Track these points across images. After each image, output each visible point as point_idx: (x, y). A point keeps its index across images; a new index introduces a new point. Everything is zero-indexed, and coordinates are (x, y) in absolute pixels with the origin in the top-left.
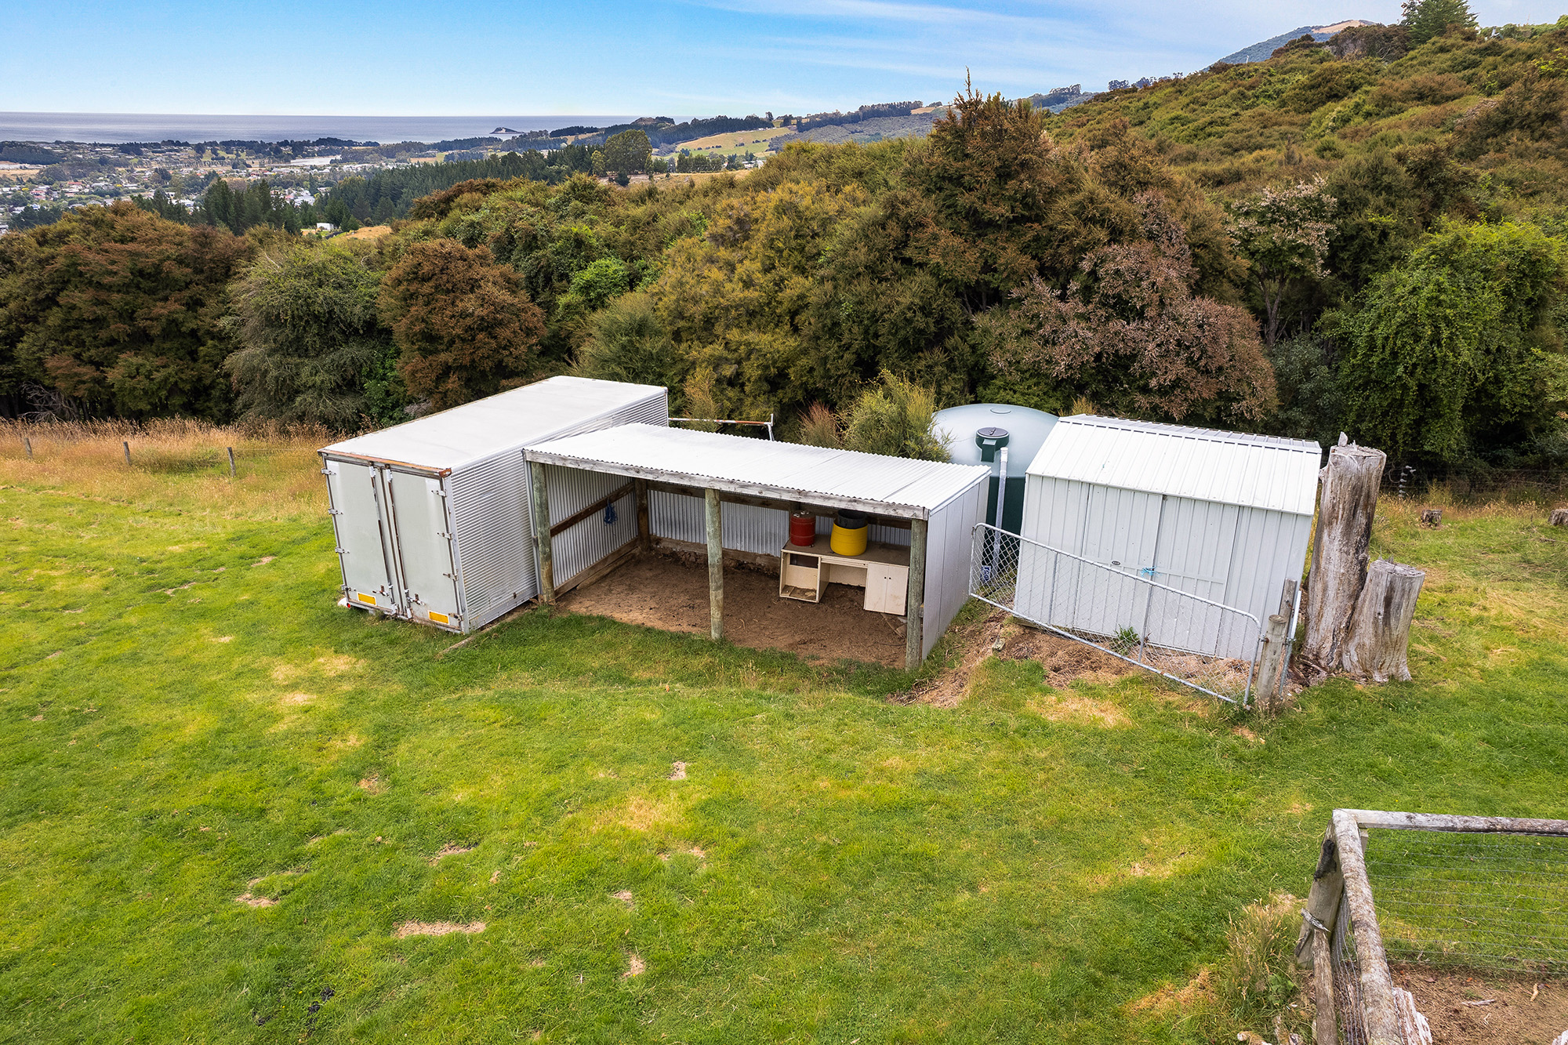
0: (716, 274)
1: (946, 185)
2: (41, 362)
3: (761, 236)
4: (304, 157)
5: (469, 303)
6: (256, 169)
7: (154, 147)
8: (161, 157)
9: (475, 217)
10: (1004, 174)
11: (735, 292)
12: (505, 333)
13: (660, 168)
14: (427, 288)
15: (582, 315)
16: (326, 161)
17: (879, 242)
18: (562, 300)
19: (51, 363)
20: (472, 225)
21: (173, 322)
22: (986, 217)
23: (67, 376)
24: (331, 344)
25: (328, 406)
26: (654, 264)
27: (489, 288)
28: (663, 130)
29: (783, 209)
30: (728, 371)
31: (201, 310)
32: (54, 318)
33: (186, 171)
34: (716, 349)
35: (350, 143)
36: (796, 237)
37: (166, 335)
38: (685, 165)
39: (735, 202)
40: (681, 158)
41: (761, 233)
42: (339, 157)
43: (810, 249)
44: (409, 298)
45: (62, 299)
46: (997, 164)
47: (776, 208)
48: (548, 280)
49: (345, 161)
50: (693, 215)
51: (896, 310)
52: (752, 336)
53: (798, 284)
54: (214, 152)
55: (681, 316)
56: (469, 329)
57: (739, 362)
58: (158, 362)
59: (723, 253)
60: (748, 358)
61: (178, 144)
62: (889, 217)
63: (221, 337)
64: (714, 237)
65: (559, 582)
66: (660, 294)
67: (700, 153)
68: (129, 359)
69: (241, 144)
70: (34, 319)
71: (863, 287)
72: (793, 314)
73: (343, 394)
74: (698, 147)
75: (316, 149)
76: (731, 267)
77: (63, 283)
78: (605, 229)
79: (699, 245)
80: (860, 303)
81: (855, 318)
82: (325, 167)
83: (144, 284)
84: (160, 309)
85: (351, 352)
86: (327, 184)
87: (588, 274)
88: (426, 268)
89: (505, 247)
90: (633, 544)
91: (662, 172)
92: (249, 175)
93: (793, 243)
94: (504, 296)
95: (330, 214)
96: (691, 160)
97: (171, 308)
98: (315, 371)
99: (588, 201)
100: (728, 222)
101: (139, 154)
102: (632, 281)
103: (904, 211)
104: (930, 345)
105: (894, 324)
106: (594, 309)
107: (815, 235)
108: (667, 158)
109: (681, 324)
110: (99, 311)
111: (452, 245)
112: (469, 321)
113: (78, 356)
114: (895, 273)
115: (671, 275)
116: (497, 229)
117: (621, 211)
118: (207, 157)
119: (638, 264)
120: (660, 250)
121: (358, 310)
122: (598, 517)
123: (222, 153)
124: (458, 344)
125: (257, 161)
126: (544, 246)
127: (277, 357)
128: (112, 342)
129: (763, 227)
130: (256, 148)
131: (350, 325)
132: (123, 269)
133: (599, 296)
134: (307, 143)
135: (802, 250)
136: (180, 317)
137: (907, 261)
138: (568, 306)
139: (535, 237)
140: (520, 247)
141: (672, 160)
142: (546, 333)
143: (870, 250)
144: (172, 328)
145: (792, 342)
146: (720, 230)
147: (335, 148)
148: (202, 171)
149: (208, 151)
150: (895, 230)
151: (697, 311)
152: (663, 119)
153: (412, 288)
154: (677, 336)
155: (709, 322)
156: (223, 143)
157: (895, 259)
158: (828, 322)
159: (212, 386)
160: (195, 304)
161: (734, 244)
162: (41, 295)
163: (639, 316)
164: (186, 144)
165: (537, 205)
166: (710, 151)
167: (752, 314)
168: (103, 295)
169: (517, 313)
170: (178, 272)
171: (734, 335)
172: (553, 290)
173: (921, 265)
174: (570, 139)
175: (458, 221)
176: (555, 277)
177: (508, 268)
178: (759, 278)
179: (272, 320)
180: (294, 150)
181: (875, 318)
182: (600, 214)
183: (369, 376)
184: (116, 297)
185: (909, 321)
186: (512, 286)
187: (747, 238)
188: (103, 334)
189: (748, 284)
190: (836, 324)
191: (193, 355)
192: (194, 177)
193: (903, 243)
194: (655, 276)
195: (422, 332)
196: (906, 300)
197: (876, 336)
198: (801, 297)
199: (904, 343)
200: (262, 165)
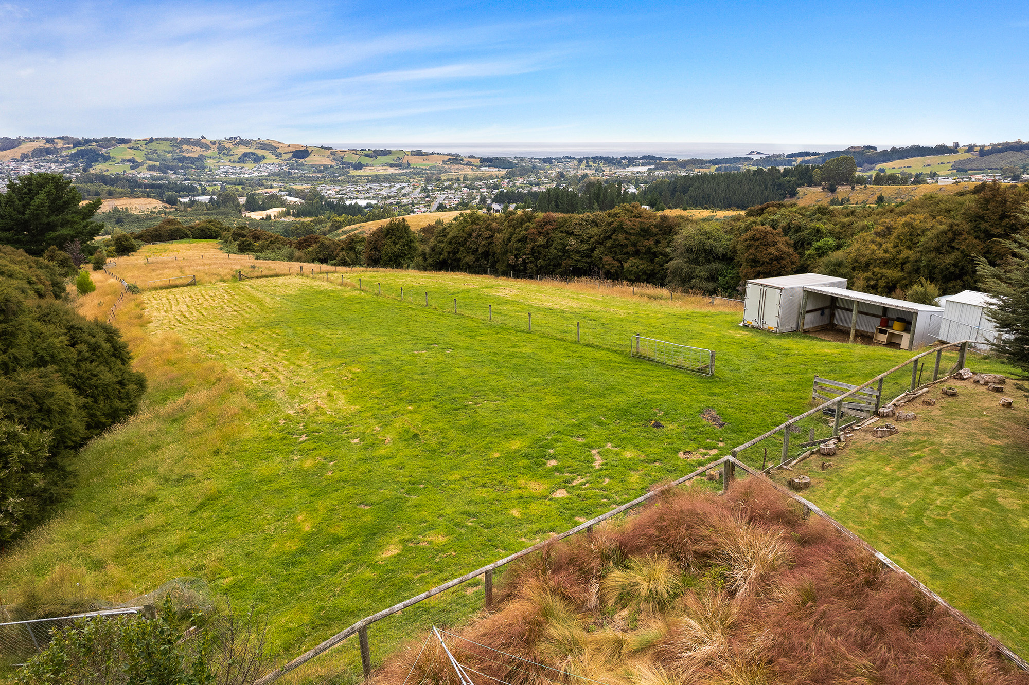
0: (873, 247)
1: (977, 219)
2: (601, 259)
3: (895, 234)
4: (634, 166)
5: (772, 250)
6: (608, 172)
7: (559, 160)
8: (561, 165)
9: (775, 218)
10: (1003, 217)
11: (880, 254)
12: (784, 262)
13: (861, 181)
14: (757, 243)
15: (815, 259)
16: (645, 169)
17: (943, 239)
18: (807, 253)
19: (605, 259)
20: (773, 220)
21: (650, 248)
22: (992, 233)
23: (609, 264)
24: (709, 261)
25: (704, 284)
26: (849, 242)
27: (780, 245)
28: (868, 155)
29: (906, 224)
30: (872, 283)
31: (659, 245)
32: (609, 243)
33: (572, 173)
34: (869, 274)
35: (661, 159)
36: (910, 235)
37: (645, 253)
38: (879, 180)
39: (887, 221)
40: (877, 175)
41: (895, 233)
42: (653, 167)
43: (915, 240)
44: (749, 246)
45: (614, 237)
46: (1000, 213)
47: (903, 224)
48: (802, 244)
49: (656, 169)
50: (869, 223)
51: (943, 264)
52: (884, 271)
53: (906, 253)
54: (587, 163)
55: (857, 261)
56: (771, 259)
57: (877, 280)
58: (641, 262)
59: (878, 239)
60: (881, 278)
61: (570, 158)
62: (949, 230)
63: (665, 255)
64: (875, 233)
65: (805, 327)
66: (849, 253)
67: (893, 171)
68: (633, 260)
69: (601, 158)
70: (601, 243)
71: (933, 255)
72: (903, 264)
73: (709, 281)
74: (892, 167)
75: (641, 161)
76: (881, 245)
77: (614, 231)
78: (830, 226)
79: (869, 236)
80: (930, 261)
81: (927, 266)
82: (644, 173)
83: (642, 233)
84: (646, 243)
85: (715, 265)
86: (645, 182)
87: (819, 244)
88: (758, 236)
89: (787, 230)
90: (827, 325)
91: (861, 184)
92: (603, 176)
93: (908, 238)
94: (785, 249)
95: (650, 201)
96: (884, 176)
97: (650, 243)
98: (701, 271)
99: (824, 214)
100: (883, 228)
101: (551, 163)
102: (838, 248)
103: (955, 228)
104: (956, 279)
105: (942, 270)
106: (820, 257)
107: (918, 235)
108: (868, 174)
109: (856, 264)
110: (626, 242)
111: (768, 228)
112: (771, 256)
113: (613, 257)
114: (947, 251)
115: (856, 246)
116: (784, 223)
117: (838, 219)
118: (583, 165)
119: (841, 241)
120: (852, 236)
121: (721, 250)
122: (819, 313)
123: (591, 163)
124: (766, 264)
125: (608, 168)
126: (803, 231)
127: (688, 264)
128: (627, 253)
129: (896, 231)
130: (609, 161)
131: (717, 255)
132: (637, 228)
133: (823, 252)
134: (636, 158)
135: (911, 240)
136: (653, 246)
137: (953, 248)
138: (809, 255)
139: (800, 227)
140: (793, 230)
141: (870, 177)
142: (799, 264)
143: (938, 242)
144: (649, 251)
145: (900, 274)
146: (879, 231)
147: (652, 161)
148: (580, 173)
149: (584, 163)
150: (950, 235)
151: (863, 260)
152: (869, 147)
153: (751, 243)
154: (854, 269)
155: (867, 265)
156: (593, 158)
157: (948, 246)
158: (916, 267)
159: (657, 273)
160: (657, 242)
161: (884, 236)
162: (607, 235)
163: (840, 259)
164: (574, 158)
165: (801, 215)
166: (901, 170)
167: (885, 263)
168: (628, 237)
169: (789, 255)
170: (655, 230)
171: (877, 270)
172: (804, 249)
173: (958, 249)
174: (800, 159)
175: (767, 219)
176: (805, 243)
177: (787, 238)
178: (891, 250)
179: (689, 250)
180: (628, 162)
181: (934, 267)
182: (828, 220)
183: (721, 275)
184: (633, 237)
185: (948, 269)
186: (788, 244)
187: (890, 234)
188: (625, 250)
189: (886, 251)
190: (919, 269)
191: (652, 261)
192: (576, 176)
193: (953, 240)
194: (848, 246)
195: (752, 259)
196: (947, 262)
197: (934, 274)
198: (907, 258)
199: (945, 277)
200: (610, 171)
